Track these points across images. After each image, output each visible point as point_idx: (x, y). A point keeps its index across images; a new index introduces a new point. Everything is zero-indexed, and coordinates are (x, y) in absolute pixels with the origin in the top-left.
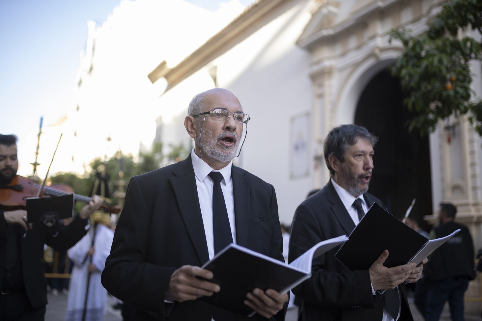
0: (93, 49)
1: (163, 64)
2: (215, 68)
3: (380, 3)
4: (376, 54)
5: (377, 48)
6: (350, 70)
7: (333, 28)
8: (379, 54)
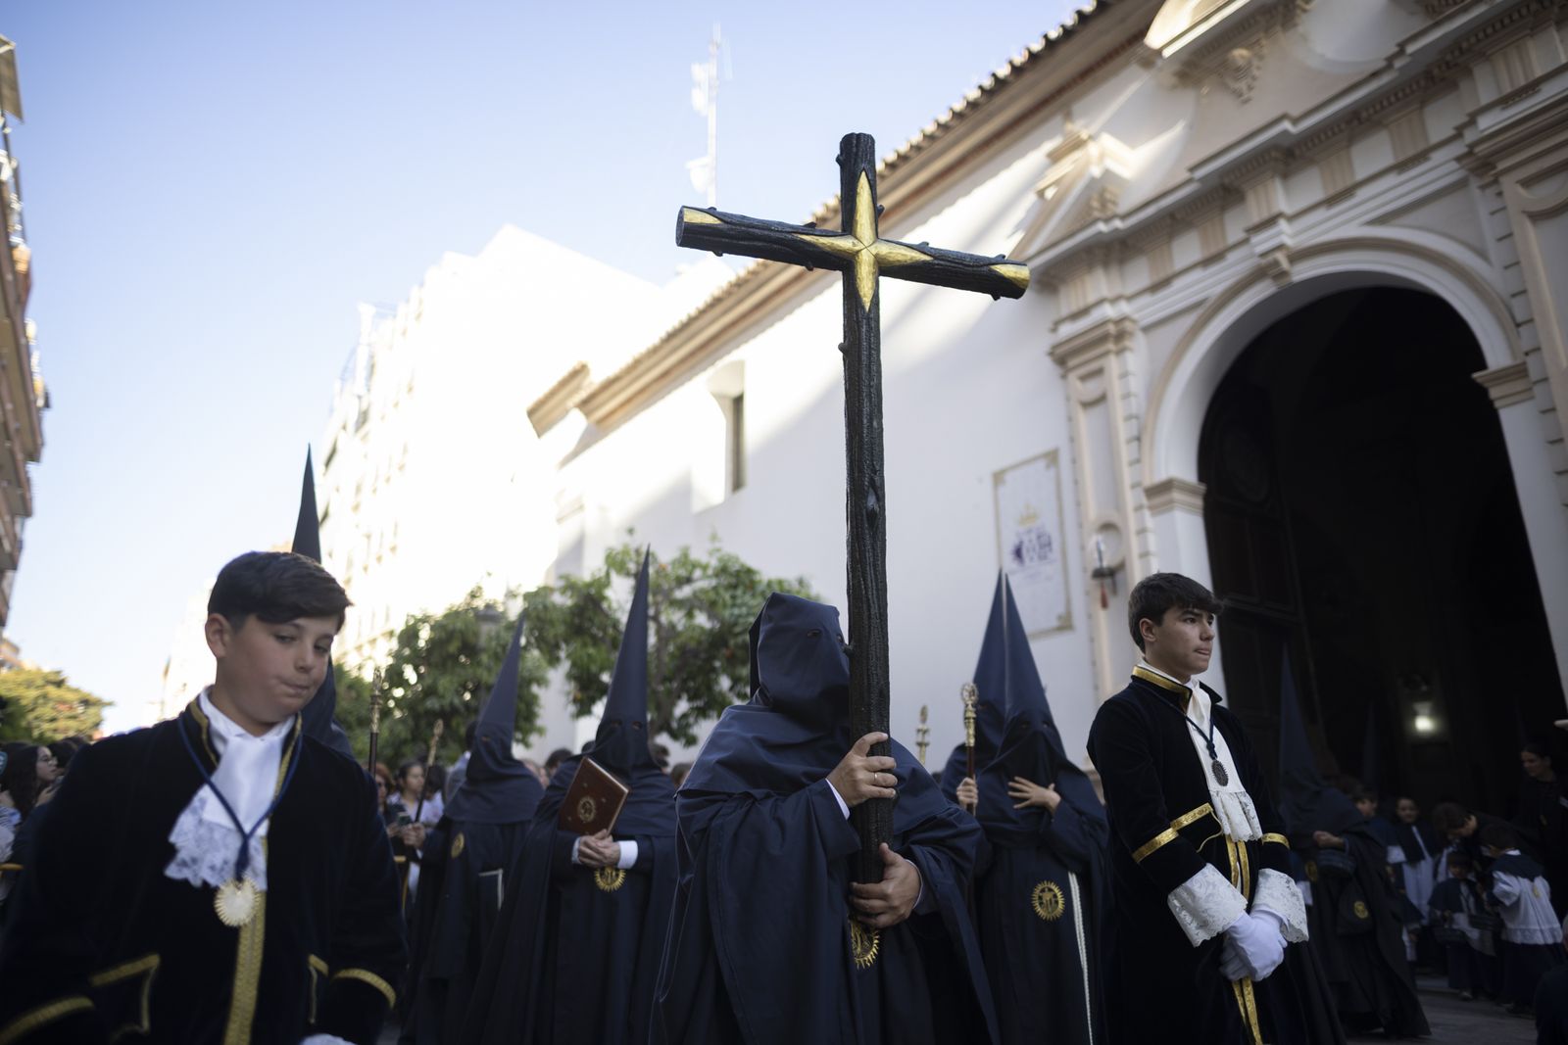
0: (372, 369)
1: (580, 372)
2: (739, 367)
3: (1286, 125)
4: (1276, 263)
5: (1280, 247)
6: (1189, 320)
7: (1124, 217)
8: (1285, 264)
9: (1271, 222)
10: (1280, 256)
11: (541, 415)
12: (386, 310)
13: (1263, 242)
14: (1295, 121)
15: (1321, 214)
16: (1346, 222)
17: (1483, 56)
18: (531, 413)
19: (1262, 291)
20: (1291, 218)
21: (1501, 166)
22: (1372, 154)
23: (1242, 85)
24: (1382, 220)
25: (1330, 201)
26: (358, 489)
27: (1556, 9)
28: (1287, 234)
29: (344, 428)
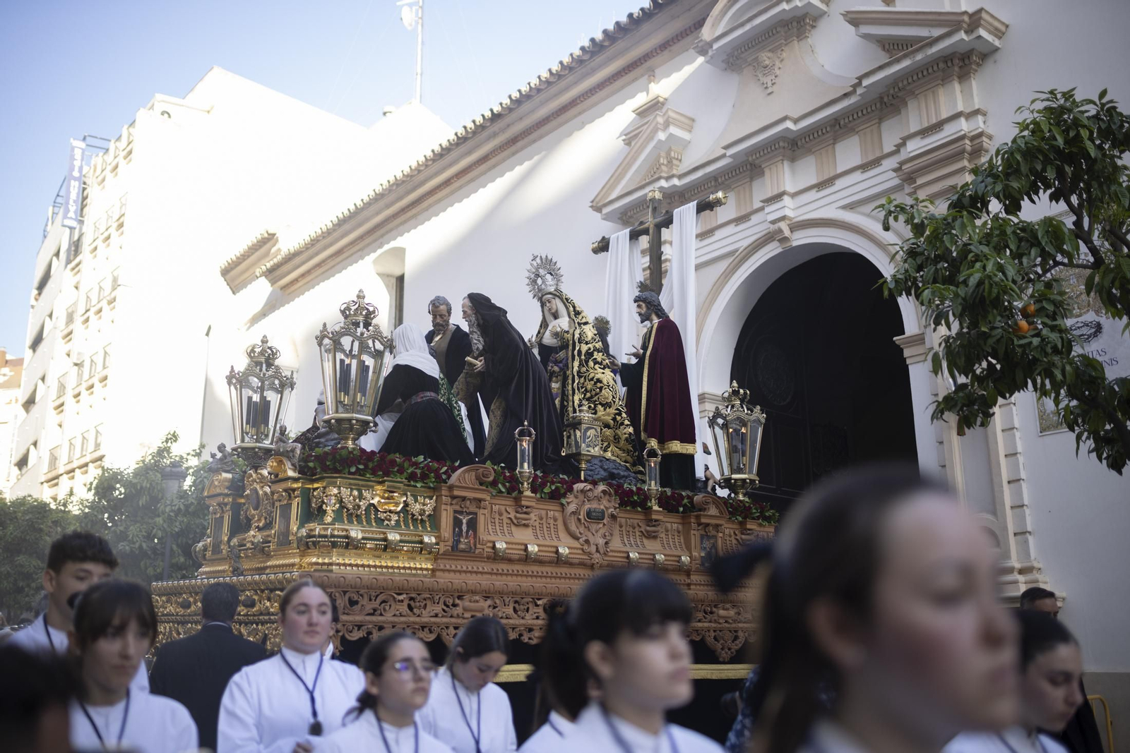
2: (400, 253)
3: (789, 124)
4: (780, 231)
5: (783, 218)
6: (722, 266)
7: (680, 177)
8: (787, 233)
9: (778, 197)
10: (784, 226)
11: (235, 275)
12: (97, 143)
13: (773, 212)
14: (796, 121)
15: (813, 195)
16: (827, 206)
17: (913, 94)
18: (225, 272)
19: (771, 250)
20: (794, 195)
21: (920, 181)
22: (849, 153)
23: (768, 80)
24: (850, 207)
25: (820, 186)
26: (70, 318)
27: (956, 69)
28: (789, 208)
29: (57, 254)
